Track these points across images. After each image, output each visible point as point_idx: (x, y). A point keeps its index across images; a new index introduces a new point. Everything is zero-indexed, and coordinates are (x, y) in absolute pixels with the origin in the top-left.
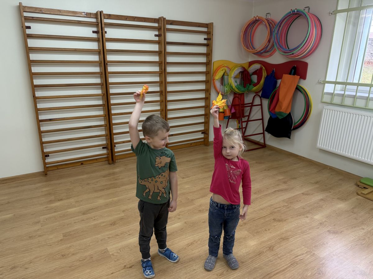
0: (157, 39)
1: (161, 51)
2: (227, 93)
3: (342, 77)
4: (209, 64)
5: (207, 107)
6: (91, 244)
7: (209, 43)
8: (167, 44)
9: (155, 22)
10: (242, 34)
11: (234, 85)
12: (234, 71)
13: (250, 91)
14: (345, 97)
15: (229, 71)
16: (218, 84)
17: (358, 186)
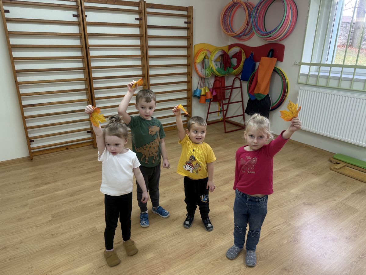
0: (138, 22)
1: (142, 35)
2: (208, 76)
3: (316, 58)
4: (190, 48)
5: (189, 90)
6: (79, 223)
7: (190, 27)
8: (148, 27)
9: (135, 6)
10: (221, 17)
11: (215, 68)
12: (215, 54)
13: (230, 74)
14: (319, 77)
15: (209, 54)
16: (199, 67)
17: (331, 161)
